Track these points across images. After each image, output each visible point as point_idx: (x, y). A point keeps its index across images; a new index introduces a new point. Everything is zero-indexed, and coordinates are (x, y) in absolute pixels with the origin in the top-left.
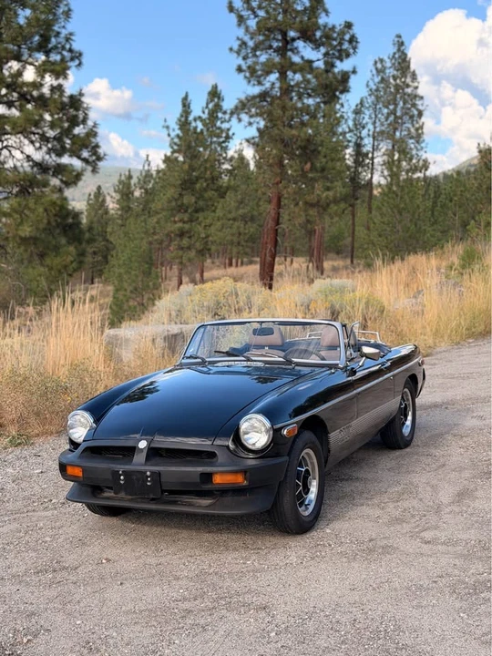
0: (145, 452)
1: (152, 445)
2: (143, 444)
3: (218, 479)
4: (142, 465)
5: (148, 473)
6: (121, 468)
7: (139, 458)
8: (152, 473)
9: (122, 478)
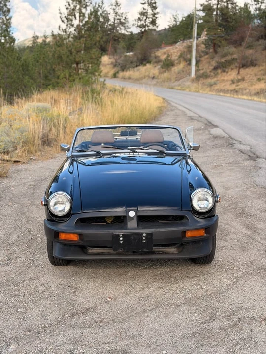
0: (136, 219)
1: (139, 214)
2: (132, 214)
3: (189, 234)
4: (135, 229)
5: (144, 234)
6: (121, 232)
7: (132, 225)
8: (147, 234)
9: (121, 239)
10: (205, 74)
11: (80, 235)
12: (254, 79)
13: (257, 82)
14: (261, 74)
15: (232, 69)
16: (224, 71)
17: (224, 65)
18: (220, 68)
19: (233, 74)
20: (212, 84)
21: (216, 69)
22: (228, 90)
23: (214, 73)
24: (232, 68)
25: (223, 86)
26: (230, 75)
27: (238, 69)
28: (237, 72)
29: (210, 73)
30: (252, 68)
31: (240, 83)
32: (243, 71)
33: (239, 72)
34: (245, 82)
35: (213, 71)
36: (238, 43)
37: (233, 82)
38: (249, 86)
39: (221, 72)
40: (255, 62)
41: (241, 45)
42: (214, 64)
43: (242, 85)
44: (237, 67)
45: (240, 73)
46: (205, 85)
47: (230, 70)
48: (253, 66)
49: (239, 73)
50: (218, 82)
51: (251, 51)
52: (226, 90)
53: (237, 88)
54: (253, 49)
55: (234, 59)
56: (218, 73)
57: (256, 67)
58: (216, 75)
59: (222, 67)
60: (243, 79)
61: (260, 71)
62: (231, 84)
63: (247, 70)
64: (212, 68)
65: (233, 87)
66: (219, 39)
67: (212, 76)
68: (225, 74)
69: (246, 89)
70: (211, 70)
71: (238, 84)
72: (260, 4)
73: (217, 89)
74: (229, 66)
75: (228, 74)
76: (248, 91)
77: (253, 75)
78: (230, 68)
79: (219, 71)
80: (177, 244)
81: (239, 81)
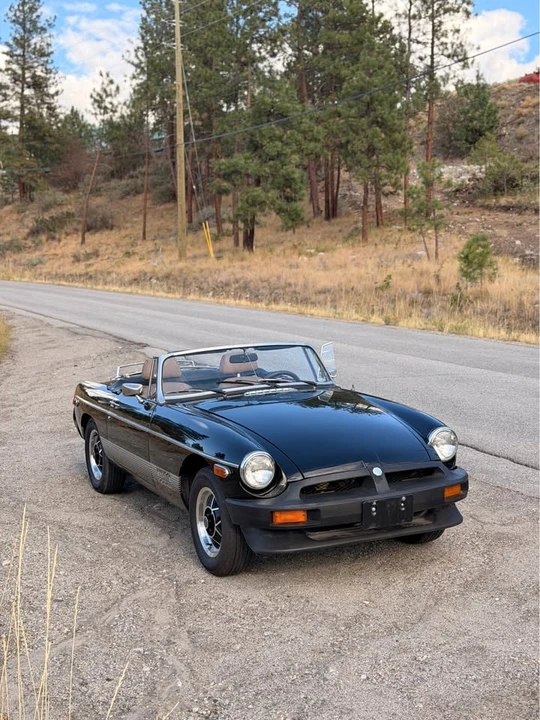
0: (385, 478)
1: (386, 471)
2: (377, 472)
3: (446, 494)
4: (389, 492)
5: (403, 499)
6: (373, 499)
7: (382, 487)
8: (407, 497)
9: (374, 509)
10: (15, 244)
11: (309, 512)
12: (116, 254)
13: (127, 259)
14: (127, 244)
15: (67, 234)
16: (53, 238)
17: (51, 227)
18: (44, 232)
19: (71, 244)
20: (35, 262)
21: (34, 233)
22: (71, 275)
23: (34, 242)
24: (68, 231)
25: (59, 267)
26: (65, 245)
27: (80, 234)
28: (80, 240)
29: (24, 241)
30: (107, 232)
31: (91, 261)
32: (91, 238)
33: (83, 239)
34: (100, 258)
35: (30, 239)
36: (70, 184)
37: (77, 259)
38: (112, 266)
39: (47, 240)
40: (110, 221)
41: (75, 187)
42: (30, 223)
43: (98, 265)
44: (76, 230)
45: (87, 241)
46: (20, 265)
47: (63, 236)
48: (107, 228)
49: (83, 242)
50: (46, 258)
51: (99, 200)
52: (67, 274)
53: (89, 270)
54: (101, 195)
55: (69, 215)
56: (41, 241)
57: (114, 231)
58: (38, 246)
59: (47, 229)
60: (96, 254)
61: (124, 237)
62: (73, 262)
63: (97, 235)
64: (27, 231)
65: (80, 268)
66: (30, 175)
67: (30, 247)
68: (55, 243)
69: (109, 273)
70: (25, 235)
71: (88, 263)
72: (111, 113)
73: (49, 273)
74: (62, 228)
75: (62, 244)
76: (114, 275)
77: (113, 245)
78: (63, 231)
79: (43, 237)
80: (420, 512)
81: (88, 256)
